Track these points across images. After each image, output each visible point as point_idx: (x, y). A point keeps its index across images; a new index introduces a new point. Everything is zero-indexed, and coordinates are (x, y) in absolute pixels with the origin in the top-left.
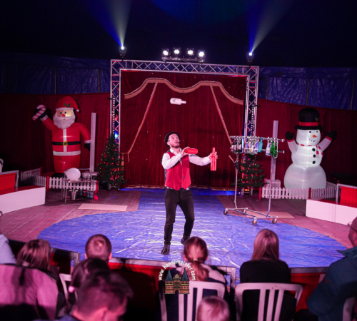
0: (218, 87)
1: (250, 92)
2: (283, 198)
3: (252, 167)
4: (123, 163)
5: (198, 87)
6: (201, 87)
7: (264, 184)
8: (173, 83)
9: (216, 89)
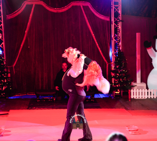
0: (88, 7)
1: (115, 10)
2: (149, 98)
3: (121, 73)
4: (9, 75)
5: (70, 7)
6: (73, 6)
7: (132, 87)
8: (48, 4)
9: (86, 8)
